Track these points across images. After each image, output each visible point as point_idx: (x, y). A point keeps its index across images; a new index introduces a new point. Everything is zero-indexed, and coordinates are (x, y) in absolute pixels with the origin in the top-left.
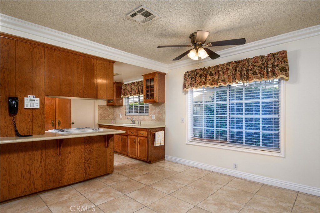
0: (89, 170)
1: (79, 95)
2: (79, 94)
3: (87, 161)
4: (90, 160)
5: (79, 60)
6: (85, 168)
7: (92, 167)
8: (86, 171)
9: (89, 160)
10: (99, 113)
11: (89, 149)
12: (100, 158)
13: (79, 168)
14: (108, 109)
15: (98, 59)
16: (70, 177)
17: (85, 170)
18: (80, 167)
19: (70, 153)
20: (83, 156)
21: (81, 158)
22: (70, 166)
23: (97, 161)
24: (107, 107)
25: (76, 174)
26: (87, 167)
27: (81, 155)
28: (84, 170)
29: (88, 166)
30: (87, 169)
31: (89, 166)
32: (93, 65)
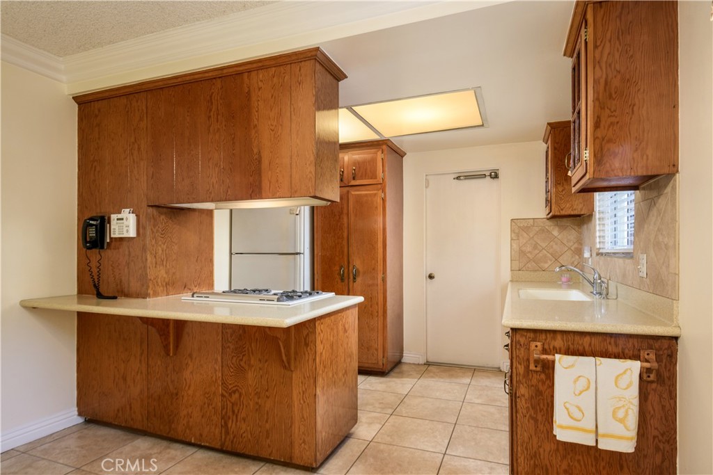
0: (236, 425)
1: (213, 195)
2: (211, 193)
3: (230, 395)
4: (237, 395)
5: (213, 93)
6: (223, 413)
7: (244, 420)
8: (226, 424)
9: (234, 392)
10: (515, 246)
11: (235, 359)
12: (268, 397)
13: (210, 407)
14: (555, 233)
15: (258, 69)
16: (191, 424)
17: (225, 418)
18: (213, 406)
19: (190, 355)
20: (220, 375)
21: (214, 379)
22: (190, 392)
23: (257, 403)
24: (548, 223)
25: (203, 420)
26: (230, 413)
27: (216, 370)
28: (222, 418)
29: (233, 412)
30: (229, 418)
31: (236, 411)
32: (249, 93)
